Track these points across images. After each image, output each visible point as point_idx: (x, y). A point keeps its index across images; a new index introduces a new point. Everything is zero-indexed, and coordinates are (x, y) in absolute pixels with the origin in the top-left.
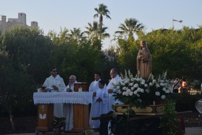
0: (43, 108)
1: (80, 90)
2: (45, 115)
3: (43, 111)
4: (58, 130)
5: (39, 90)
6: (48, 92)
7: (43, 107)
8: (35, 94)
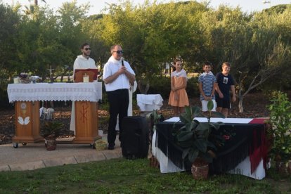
0: (24, 108)
1: (86, 79)
2: (28, 118)
3: (24, 112)
4: (51, 141)
5: (16, 80)
6: (31, 83)
7: (24, 106)
8: (10, 86)
